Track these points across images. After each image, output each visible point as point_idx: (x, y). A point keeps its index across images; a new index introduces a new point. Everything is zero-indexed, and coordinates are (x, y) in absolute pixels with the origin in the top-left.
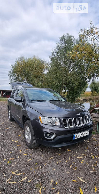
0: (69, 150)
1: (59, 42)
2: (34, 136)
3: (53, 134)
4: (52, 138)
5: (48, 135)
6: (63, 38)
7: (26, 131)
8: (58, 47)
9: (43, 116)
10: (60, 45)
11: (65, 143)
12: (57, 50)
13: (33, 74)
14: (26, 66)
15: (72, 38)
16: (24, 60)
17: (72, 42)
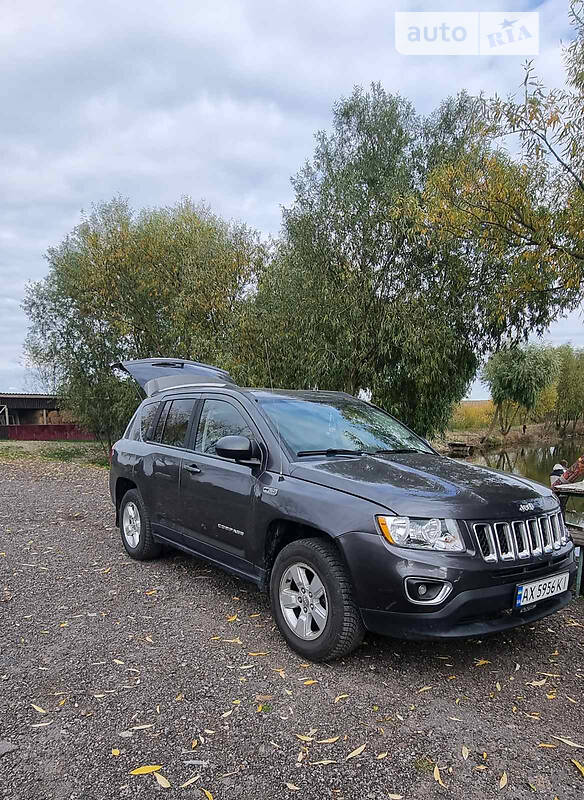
0: (482, 662)
1: (331, 131)
2: (346, 603)
3: (442, 584)
4: (438, 600)
5: (422, 590)
6: (351, 108)
7: (285, 591)
8: (325, 156)
9: (397, 515)
10: (333, 147)
11: (482, 622)
12: (320, 175)
13: (182, 302)
14: (136, 259)
15: (401, 109)
16: (125, 224)
17: (400, 132)
